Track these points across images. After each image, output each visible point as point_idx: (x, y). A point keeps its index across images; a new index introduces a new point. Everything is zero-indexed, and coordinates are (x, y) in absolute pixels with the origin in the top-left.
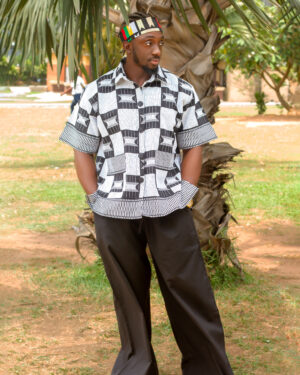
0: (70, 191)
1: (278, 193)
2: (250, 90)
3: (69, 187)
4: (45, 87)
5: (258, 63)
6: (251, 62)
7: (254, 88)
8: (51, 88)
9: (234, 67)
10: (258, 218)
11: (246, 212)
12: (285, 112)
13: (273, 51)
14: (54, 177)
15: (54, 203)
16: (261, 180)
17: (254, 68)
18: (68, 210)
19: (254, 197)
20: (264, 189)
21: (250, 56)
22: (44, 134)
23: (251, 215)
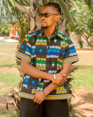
0: (11, 77)
1: (89, 79)
2: (77, 40)
3: (11, 75)
4: (9, 37)
5: (81, 31)
6: (78, 30)
7: (79, 39)
8: (11, 38)
9: (72, 32)
10: (82, 90)
11: (77, 88)
12: (90, 47)
13: (86, 26)
14: (6, 71)
15: (4, 83)
16: (83, 74)
17: (79, 32)
18: (9, 86)
19: (80, 81)
20: (84, 78)
21: (78, 28)
22: (5, 54)
23: (79, 89)
